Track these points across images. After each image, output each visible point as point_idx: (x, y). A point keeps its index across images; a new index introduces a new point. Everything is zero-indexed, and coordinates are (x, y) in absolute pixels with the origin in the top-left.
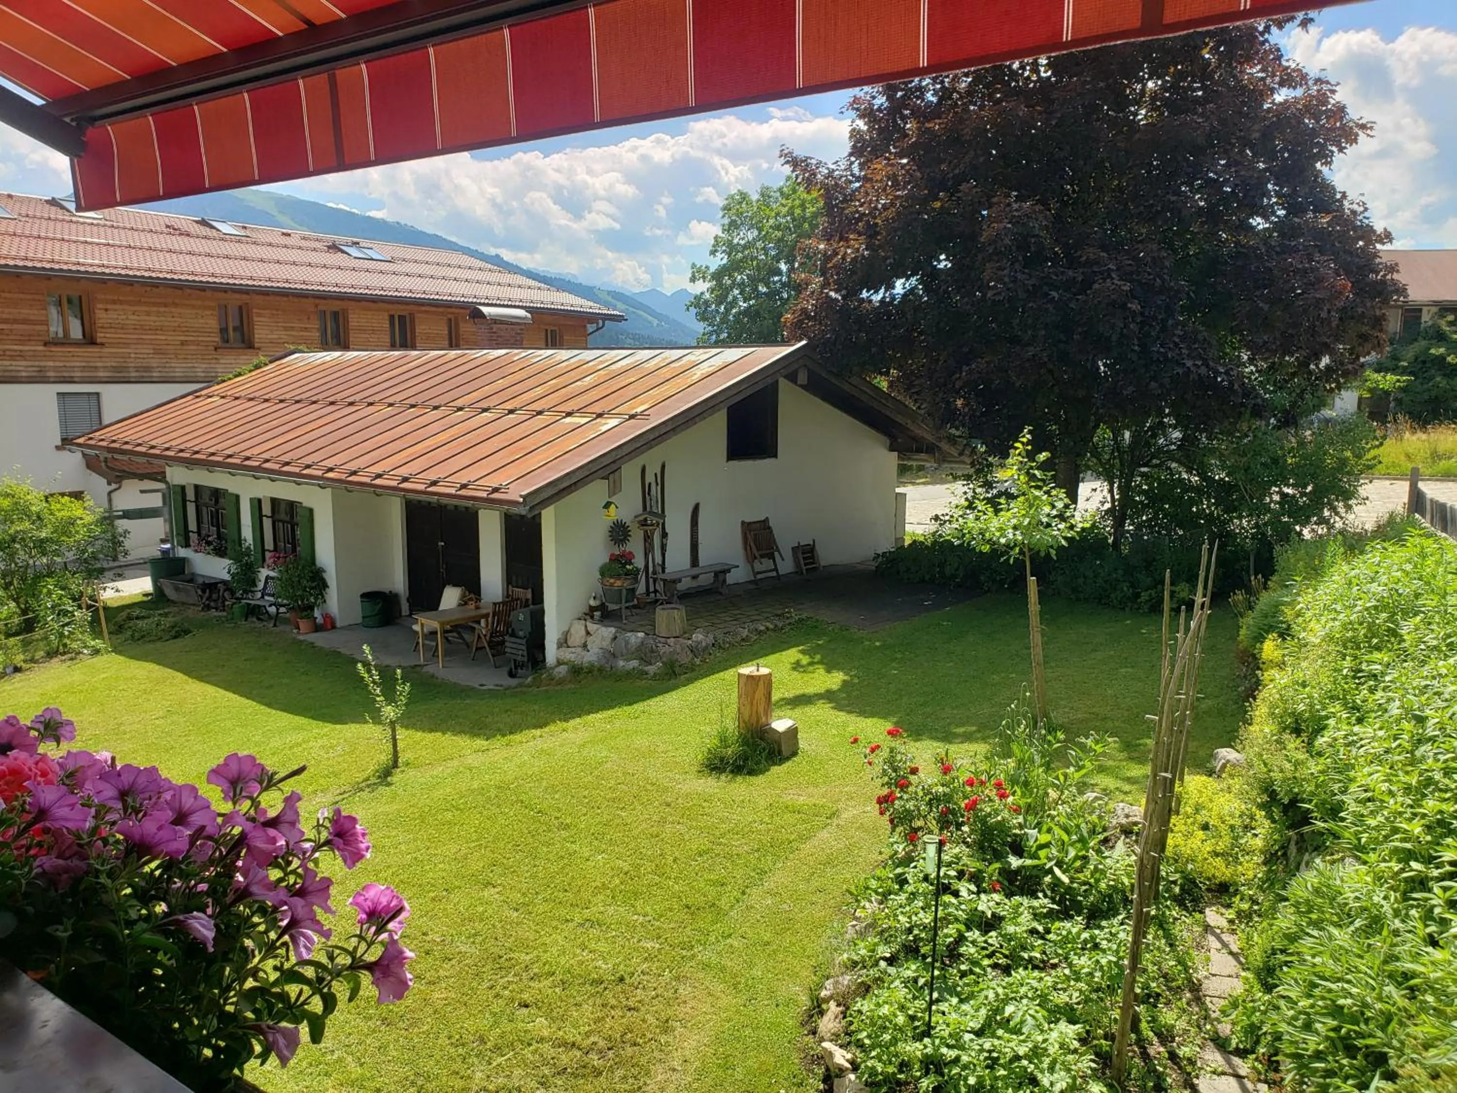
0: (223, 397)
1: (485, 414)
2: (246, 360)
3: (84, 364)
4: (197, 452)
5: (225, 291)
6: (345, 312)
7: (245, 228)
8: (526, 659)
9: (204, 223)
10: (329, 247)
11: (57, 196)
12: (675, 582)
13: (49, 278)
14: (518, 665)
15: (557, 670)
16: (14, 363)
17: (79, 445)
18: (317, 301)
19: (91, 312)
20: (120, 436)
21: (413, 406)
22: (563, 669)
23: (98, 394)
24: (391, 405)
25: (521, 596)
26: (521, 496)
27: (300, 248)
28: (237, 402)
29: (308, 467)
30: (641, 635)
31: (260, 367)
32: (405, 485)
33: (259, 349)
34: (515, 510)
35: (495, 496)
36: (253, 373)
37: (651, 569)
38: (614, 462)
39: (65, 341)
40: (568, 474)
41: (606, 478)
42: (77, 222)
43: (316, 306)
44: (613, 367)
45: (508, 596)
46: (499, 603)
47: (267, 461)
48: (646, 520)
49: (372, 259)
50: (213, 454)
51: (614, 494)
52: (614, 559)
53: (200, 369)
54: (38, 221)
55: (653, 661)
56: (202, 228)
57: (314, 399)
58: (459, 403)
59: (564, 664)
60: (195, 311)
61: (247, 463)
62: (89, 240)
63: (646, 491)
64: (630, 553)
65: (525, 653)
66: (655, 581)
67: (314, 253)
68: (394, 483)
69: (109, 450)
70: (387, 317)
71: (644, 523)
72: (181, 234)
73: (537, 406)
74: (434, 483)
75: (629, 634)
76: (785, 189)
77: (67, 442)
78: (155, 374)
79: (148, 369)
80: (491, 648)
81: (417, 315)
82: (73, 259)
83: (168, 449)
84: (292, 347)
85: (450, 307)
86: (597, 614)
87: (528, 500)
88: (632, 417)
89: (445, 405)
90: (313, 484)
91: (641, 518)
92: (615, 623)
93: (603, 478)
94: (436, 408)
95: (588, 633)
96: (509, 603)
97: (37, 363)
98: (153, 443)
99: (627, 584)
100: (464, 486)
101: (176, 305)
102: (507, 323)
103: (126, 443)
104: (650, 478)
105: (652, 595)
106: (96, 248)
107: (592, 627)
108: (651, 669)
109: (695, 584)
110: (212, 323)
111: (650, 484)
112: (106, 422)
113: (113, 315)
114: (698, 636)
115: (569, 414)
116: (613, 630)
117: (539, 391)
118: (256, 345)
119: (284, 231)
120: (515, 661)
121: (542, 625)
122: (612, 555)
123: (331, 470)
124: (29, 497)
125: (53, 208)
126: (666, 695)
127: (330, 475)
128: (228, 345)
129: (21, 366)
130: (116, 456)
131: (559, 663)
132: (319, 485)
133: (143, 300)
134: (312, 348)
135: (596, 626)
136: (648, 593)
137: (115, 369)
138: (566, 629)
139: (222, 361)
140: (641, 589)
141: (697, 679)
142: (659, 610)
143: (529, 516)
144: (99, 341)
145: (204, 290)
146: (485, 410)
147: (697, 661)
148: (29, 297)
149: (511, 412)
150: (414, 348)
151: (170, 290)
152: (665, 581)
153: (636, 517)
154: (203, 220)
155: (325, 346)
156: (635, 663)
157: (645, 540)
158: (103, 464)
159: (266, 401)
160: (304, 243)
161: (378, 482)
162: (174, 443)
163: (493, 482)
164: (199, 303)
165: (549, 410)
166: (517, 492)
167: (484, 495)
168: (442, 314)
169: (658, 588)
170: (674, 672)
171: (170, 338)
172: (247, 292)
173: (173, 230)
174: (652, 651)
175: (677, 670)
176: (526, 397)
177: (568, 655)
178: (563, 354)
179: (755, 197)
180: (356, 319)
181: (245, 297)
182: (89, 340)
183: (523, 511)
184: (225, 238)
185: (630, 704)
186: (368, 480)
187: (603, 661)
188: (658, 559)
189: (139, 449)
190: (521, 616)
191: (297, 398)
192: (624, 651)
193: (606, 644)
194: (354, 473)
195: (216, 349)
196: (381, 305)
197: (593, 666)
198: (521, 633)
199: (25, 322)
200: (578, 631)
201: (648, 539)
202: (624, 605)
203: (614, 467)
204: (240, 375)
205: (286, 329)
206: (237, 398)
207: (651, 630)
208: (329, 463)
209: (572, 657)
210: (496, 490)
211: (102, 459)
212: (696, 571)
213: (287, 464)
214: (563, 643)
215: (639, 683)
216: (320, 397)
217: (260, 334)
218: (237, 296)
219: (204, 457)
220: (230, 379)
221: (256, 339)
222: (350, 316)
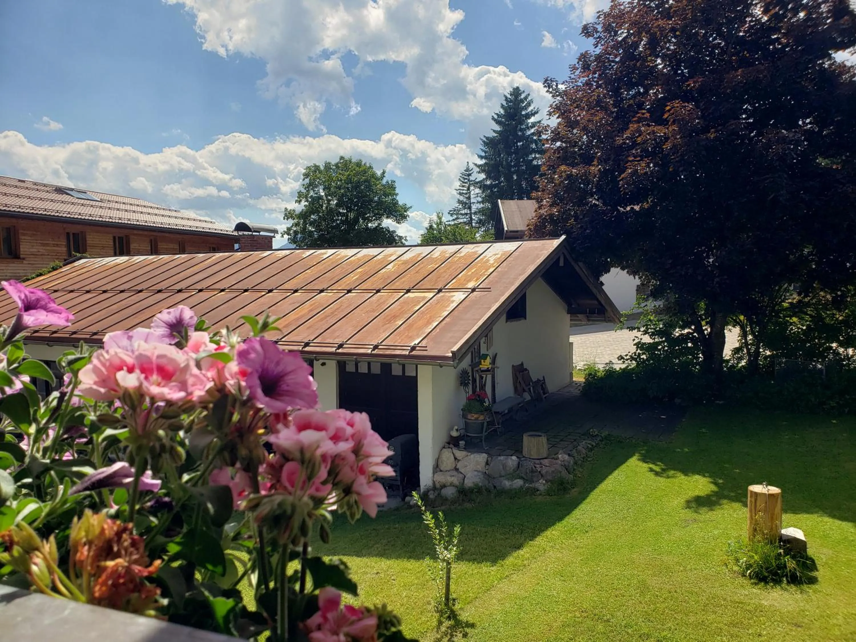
1: (323, 294)
2: (14, 266)
6: (83, 235)
10: (57, 191)
18: (66, 225)
26: (452, 352)
30: (514, 458)
31: (57, 269)
33: (24, 259)
35: (416, 353)
36: (53, 273)
38: (491, 323)
40: (474, 333)
43: (64, 229)
52: (474, 399)
55: (535, 479)
67: (48, 194)
70: (112, 238)
75: (502, 458)
76: (340, 165)
81: (132, 237)
86: (462, 443)
87: (456, 355)
88: (473, 290)
95: (457, 459)
107: (460, 454)
114: (564, 457)
115: (407, 291)
116: (484, 456)
117: (355, 276)
118: (21, 256)
131: (436, 487)
135: (464, 453)
138: (438, 456)
142: (525, 436)
146: (321, 291)
149: (348, 291)
156: (518, 483)
165: (383, 289)
167: (404, 353)
168: (147, 236)
172: (17, 217)
174: (532, 471)
176: (348, 281)
177: (440, 478)
179: (322, 168)
180: (92, 239)
181: (14, 221)
187: (485, 482)
192: (503, 473)
193: (481, 466)
196: (108, 229)
200: (447, 458)
202: (484, 434)
203: (490, 327)
205: (43, 245)
209: (452, 480)
210: (413, 349)
217: (24, 248)
218: (7, 220)
220: (33, 278)
221: (21, 253)
222: (88, 236)
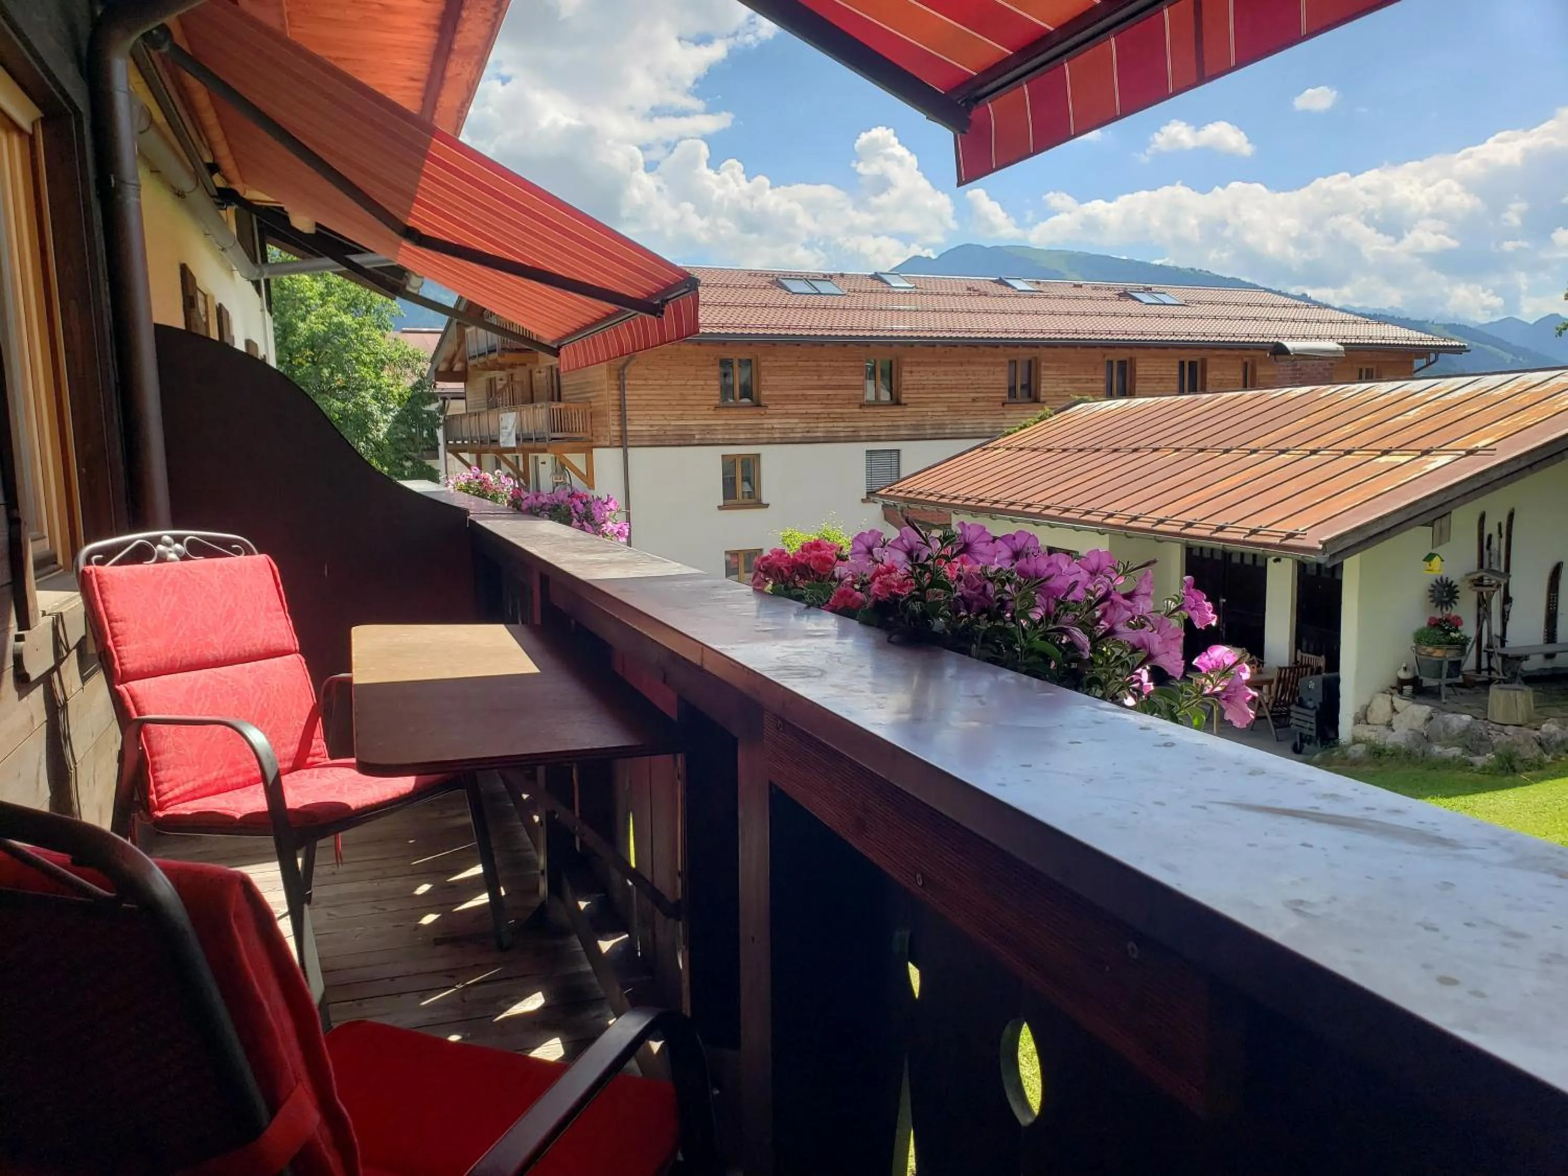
0: (1008, 449)
1: (1282, 456)
2: (1030, 414)
3: (890, 423)
4: (982, 501)
5: (1016, 346)
6: (1132, 360)
7: (1038, 283)
8: (1314, 734)
9: (1001, 282)
10: (1120, 295)
11: (879, 270)
12: (1519, 659)
13: (868, 345)
14: (1304, 739)
15: (1353, 748)
16: (835, 424)
17: (881, 496)
18: (1105, 351)
19: (899, 374)
20: (915, 487)
21: (1201, 450)
22: (1360, 749)
23: (898, 451)
24: (1178, 450)
25: (1313, 663)
26: (1320, 542)
27: (1091, 298)
28: (1021, 453)
29: (1088, 513)
30: (1467, 718)
31: (1046, 419)
32: (1188, 531)
33: (1044, 402)
34: (1313, 558)
35: (1290, 542)
36: (1038, 425)
37: (1485, 642)
38: (1441, 505)
39: (876, 404)
40: (1381, 518)
41: (1431, 524)
42: (894, 292)
43: (1104, 356)
44: (1448, 397)
45: (1296, 662)
46: (1285, 668)
47: (1048, 507)
48: (1481, 579)
49: (1165, 304)
50: (996, 502)
51: (1440, 544)
52: (1435, 624)
53: (987, 424)
54: (862, 295)
55: (1482, 751)
56: (999, 287)
57: (1097, 447)
58: (1253, 446)
59: (1360, 742)
60: (987, 368)
61: (1028, 510)
62: (901, 307)
63: (1484, 544)
64: (1458, 618)
65: (1314, 727)
66: (1490, 657)
67: (1105, 302)
68: (1176, 529)
69: (905, 499)
70: (1177, 364)
71: (1479, 582)
72: (980, 295)
73: (1346, 445)
74: (1221, 529)
75: (1449, 716)
77: (871, 494)
78: (947, 431)
79: (942, 426)
80: (1272, 717)
81: (1210, 359)
82: (888, 326)
83: (955, 498)
84: (1077, 398)
85: (1248, 349)
86: (1408, 689)
87: (1327, 546)
88: (1471, 452)
89: (1237, 448)
90: (1092, 531)
91: (1477, 576)
92: (1432, 702)
93: (1425, 525)
94: (1227, 451)
95: (1394, 710)
96: (1297, 668)
97: (853, 424)
98: (943, 493)
99: (1451, 655)
100: (1254, 532)
101: (969, 363)
102: (1314, 358)
103: (920, 493)
104: (1491, 528)
105: (1485, 673)
106: (907, 314)
107: (1399, 703)
108: (1479, 761)
109: (1549, 664)
110: (1002, 378)
111: (1490, 536)
112: (903, 475)
113: (916, 377)
114: (1550, 727)
115: (1386, 453)
116: (1428, 709)
117: (1349, 429)
118: (1042, 399)
119: (1076, 282)
120: (1301, 734)
121: (1337, 695)
122: (1431, 619)
123: (1111, 516)
124: (840, 541)
125: (875, 282)
126: (1499, 793)
127: (1110, 521)
128: (1014, 400)
129: (840, 427)
130: (911, 506)
131: (1355, 741)
132: (1098, 531)
133: (943, 360)
134: (1097, 397)
135: (1405, 703)
136: (1479, 669)
137: (916, 427)
138: (1366, 702)
139: (1008, 416)
140: (1469, 663)
141: (1543, 779)
142: (1493, 689)
143: (1329, 566)
144: (903, 401)
145: (997, 347)
146: (1282, 452)
147: (1548, 758)
148: (852, 364)
149: (1314, 452)
150: (1204, 391)
151: (966, 349)
152: (1505, 657)
153: (1467, 575)
154: (1000, 279)
155: (1110, 395)
156: (1455, 751)
157: (1479, 605)
158: (899, 513)
159: (1049, 450)
160: (1095, 294)
161: (1160, 527)
162: (961, 493)
163: (1288, 527)
164: (990, 360)
165: (1360, 449)
166: (1314, 540)
167: (1277, 541)
168: (1237, 356)
169: (1494, 664)
170: (1512, 768)
171: (962, 395)
172: (1036, 346)
173: (972, 291)
174: (1481, 739)
175: (1517, 765)
176: (1331, 437)
177: (1365, 732)
178: (1384, 387)
180: (1144, 367)
181: (1034, 350)
182: (896, 401)
183: (1322, 559)
184: (1020, 294)
185: (1448, 796)
186: (1149, 526)
187: (1413, 745)
188: (1497, 630)
189: (930, 498)
190: (1313, 684)
191: (1080, 447)
192: (1442, 735)
193: (1418, 724)
194: (1135, 519)
195: (1003, 404)
196: (1171, 351)
197: (1399, 748)
198: (1310, 704)
199: (847, 387)
200: (1381, 707)
201: (1483, 604)
202: (1445, 680)
203: (1441, 511)
204: (1025, 427)
205: (1072, 381)
206: (1021, 449)
207: (1482, 714)
208: (1110, 509)
209: (1373, 736)
210: (1291, 536)
211: (899, 508)
212: (1550, 648)
213: (1067, 510)
214: (1362, 718)
215: (1459, 775)
216: (1104, 444)
217: (1046, 387)
218: (1026, 350)
219: (988, 505)
220: (1015, 431)
221: (1042, 394)
222: (1138, 364)
